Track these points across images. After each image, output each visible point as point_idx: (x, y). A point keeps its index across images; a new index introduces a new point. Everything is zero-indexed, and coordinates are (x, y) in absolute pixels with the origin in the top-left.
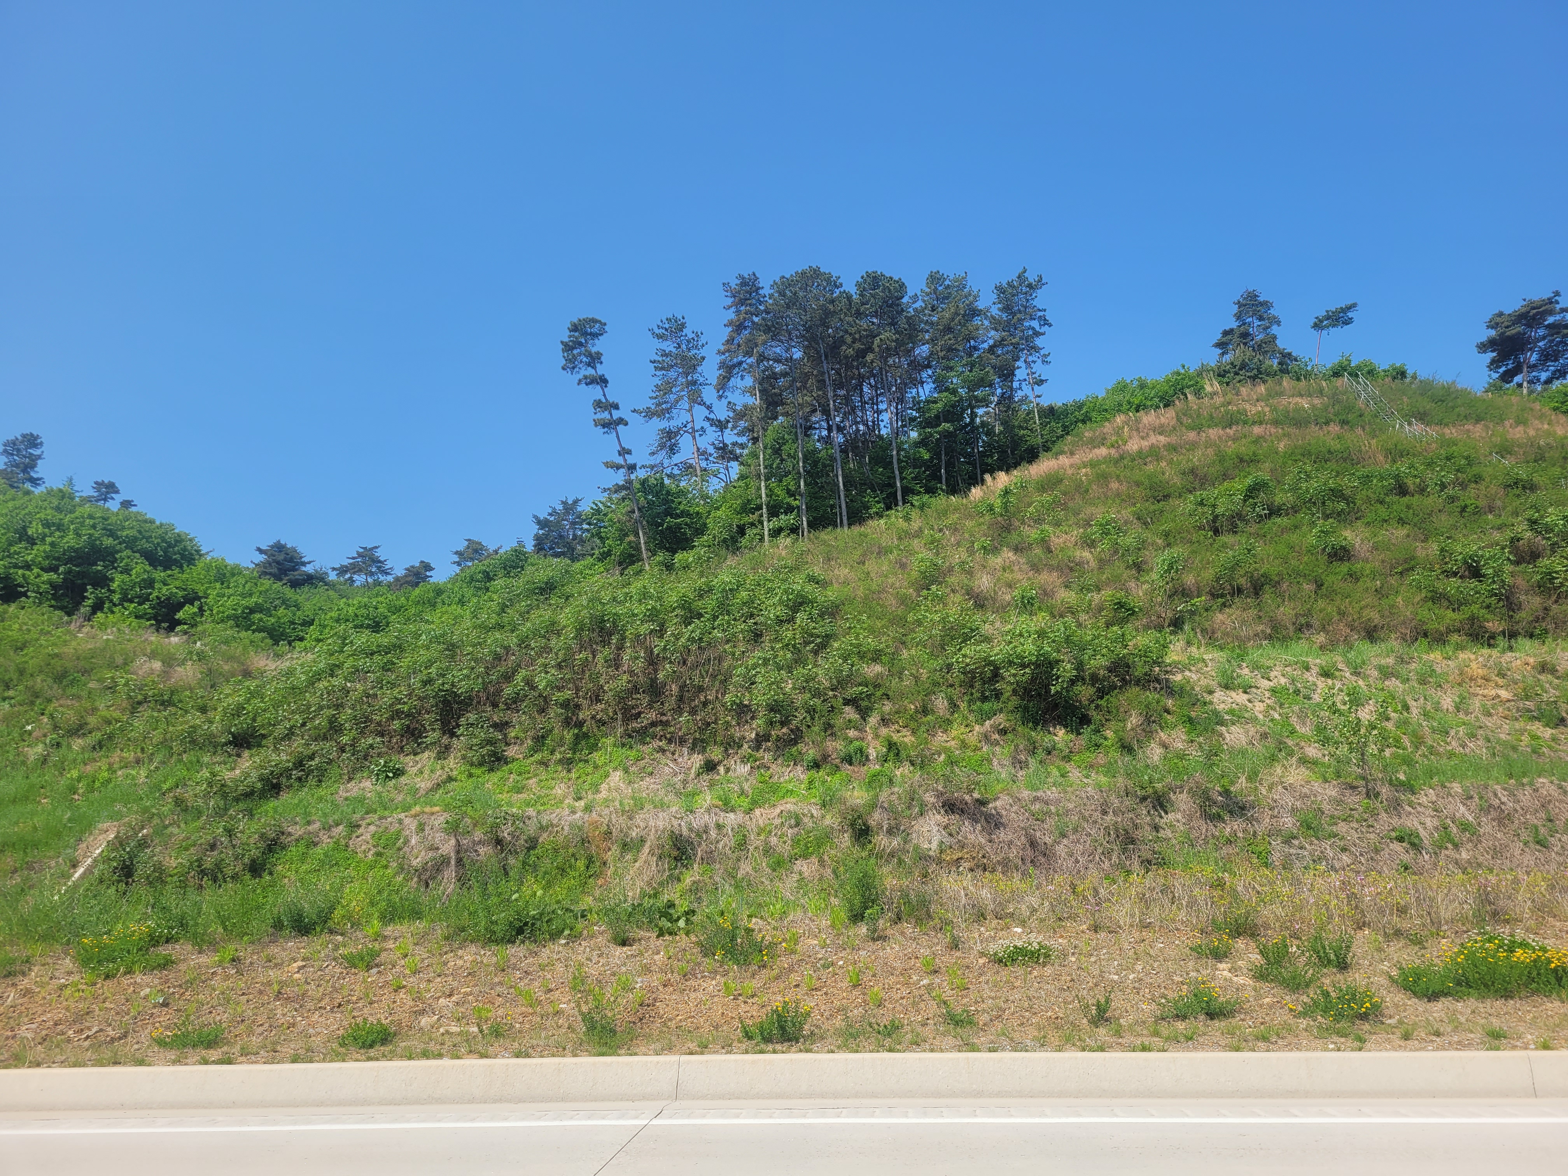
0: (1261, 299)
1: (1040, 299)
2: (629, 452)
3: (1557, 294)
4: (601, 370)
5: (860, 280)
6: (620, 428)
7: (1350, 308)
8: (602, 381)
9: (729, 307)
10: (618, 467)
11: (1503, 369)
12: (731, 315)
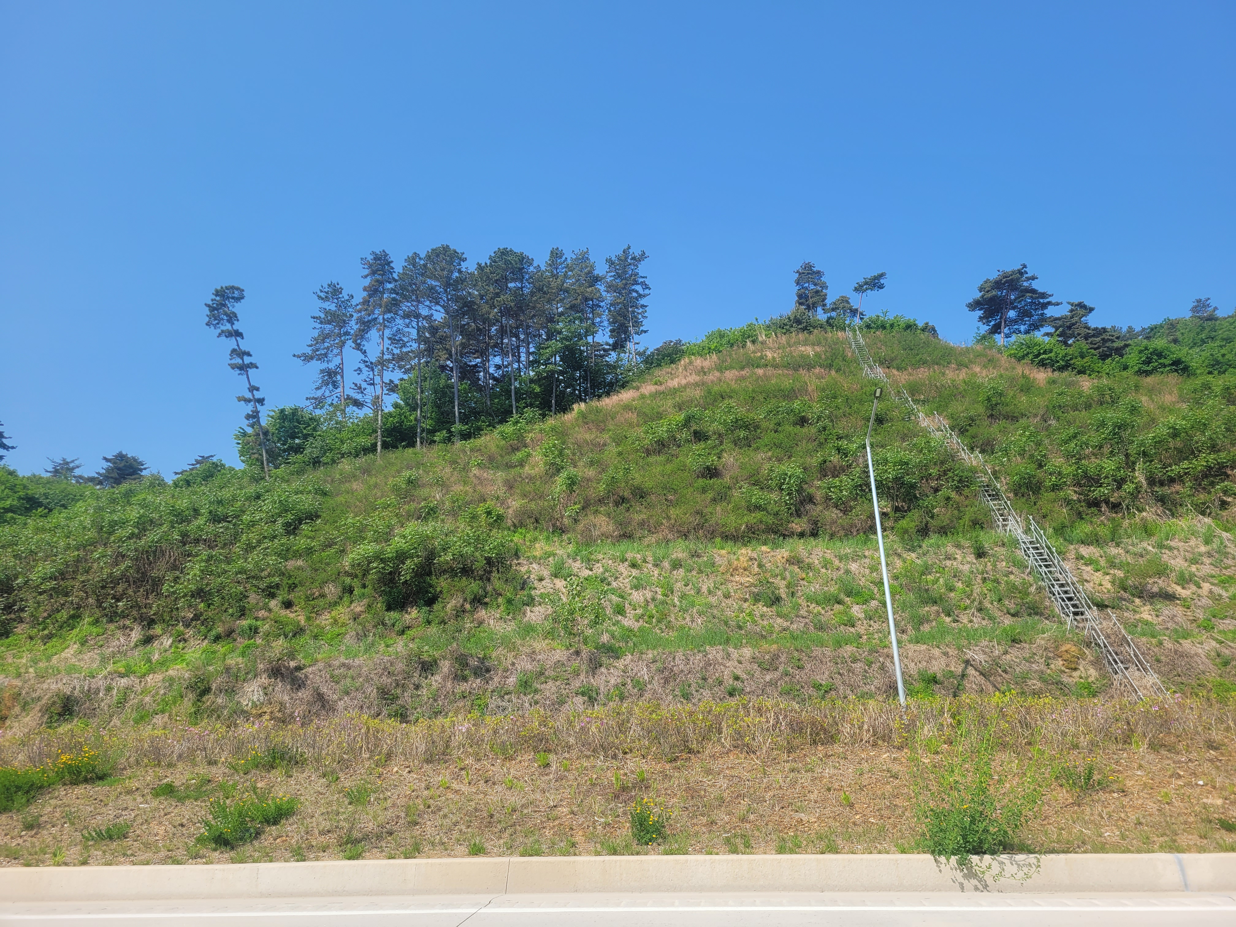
0: (815, 269)
1: (642, 269)
2: (257, 389)
3: (1025, 266)
4: (237, 326)
5: (493, 255)
6: (251, 371)
7: (882, 275)
8: (238, 334)
9: (366, 277)
10: (249, 401)
11: (993, 323)
12: (367, 282)
